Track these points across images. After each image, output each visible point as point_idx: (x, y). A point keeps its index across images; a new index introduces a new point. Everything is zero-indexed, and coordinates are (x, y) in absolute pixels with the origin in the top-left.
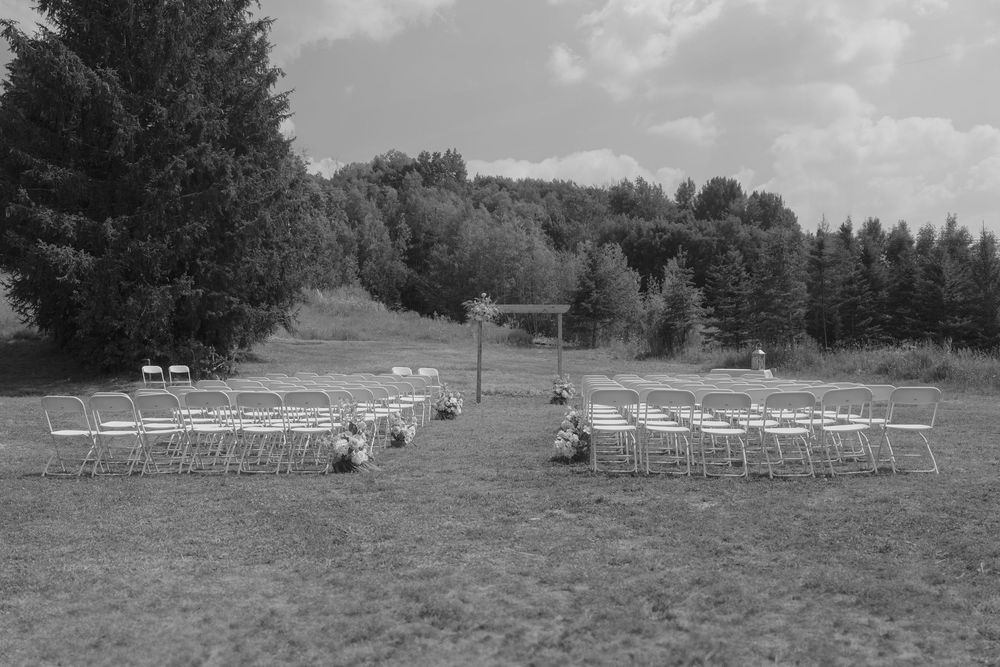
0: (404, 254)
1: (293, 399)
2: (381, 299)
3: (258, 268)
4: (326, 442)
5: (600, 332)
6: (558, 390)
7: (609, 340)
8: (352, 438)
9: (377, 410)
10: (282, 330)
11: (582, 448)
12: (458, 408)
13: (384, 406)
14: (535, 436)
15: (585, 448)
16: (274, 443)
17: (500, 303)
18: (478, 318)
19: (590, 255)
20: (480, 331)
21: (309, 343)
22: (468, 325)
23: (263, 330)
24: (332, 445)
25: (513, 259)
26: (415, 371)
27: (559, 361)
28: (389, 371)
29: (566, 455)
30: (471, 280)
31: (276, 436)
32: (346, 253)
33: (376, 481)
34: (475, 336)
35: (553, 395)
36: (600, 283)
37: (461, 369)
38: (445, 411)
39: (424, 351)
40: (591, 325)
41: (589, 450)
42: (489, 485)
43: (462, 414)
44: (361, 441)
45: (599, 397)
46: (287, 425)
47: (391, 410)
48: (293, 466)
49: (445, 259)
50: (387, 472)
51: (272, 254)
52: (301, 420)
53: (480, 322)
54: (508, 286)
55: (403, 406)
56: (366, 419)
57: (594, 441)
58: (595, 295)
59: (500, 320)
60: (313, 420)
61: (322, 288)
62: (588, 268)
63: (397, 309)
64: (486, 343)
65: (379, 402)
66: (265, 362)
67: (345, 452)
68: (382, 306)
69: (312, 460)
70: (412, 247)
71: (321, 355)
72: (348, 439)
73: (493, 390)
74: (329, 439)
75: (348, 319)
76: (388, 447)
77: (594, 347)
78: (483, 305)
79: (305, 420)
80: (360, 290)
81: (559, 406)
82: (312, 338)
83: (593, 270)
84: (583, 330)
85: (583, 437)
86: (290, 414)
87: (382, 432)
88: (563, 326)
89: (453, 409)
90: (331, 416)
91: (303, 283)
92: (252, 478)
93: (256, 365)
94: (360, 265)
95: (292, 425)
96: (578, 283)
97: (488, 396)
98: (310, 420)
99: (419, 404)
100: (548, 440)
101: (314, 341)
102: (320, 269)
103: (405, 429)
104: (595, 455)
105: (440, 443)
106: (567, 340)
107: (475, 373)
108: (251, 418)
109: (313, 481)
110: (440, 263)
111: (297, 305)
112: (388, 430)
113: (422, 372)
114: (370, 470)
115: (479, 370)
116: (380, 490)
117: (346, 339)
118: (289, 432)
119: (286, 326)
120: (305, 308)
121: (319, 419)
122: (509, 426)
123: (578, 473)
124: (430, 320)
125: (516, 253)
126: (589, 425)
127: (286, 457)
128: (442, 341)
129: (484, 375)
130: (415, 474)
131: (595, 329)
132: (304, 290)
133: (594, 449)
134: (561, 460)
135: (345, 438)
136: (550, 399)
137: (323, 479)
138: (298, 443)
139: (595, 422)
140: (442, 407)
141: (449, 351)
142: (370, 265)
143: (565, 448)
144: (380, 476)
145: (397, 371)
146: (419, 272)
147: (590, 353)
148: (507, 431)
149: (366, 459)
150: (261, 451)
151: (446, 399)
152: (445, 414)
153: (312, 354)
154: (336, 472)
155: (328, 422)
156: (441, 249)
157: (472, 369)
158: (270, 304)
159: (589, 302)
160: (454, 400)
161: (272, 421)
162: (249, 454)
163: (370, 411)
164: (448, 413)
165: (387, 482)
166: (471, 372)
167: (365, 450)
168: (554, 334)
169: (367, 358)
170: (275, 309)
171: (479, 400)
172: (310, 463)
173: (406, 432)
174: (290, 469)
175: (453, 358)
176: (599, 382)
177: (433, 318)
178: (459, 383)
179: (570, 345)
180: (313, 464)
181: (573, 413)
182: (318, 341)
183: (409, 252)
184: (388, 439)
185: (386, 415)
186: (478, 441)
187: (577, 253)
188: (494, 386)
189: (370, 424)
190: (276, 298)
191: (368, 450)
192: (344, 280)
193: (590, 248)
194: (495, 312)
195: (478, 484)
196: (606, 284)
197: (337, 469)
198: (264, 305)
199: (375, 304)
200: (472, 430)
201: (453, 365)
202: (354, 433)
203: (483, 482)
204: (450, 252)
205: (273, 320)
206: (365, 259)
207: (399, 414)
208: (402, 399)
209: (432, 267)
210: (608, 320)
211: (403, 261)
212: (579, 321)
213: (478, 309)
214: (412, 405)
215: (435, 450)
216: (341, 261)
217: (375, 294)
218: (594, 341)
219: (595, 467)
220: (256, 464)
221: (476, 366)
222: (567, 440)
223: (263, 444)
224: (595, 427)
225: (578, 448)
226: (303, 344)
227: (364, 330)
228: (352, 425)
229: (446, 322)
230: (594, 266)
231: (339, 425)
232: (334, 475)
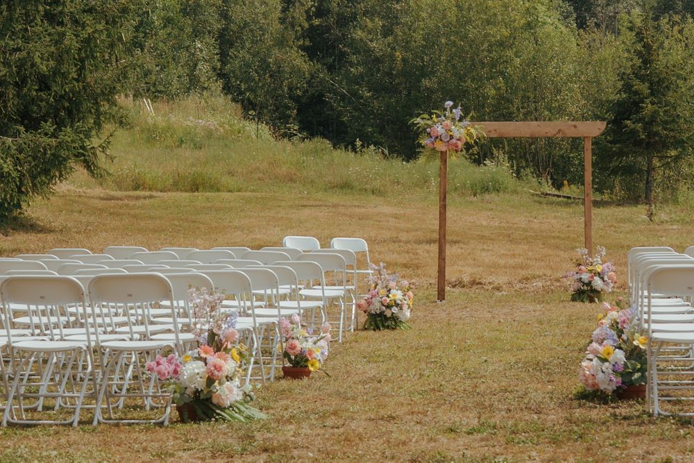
0: (303, 36)
1: (104, 288)
2: (259, 118)
3: (38, 60)
4: (166, 367)
5: (658, 176)
6: (585, 277)
7: (674, 190)
8: (213, 359)
9: (257, 311)
10: (80, 172)
11: (631, 374)
12: (405, 308)
13: (271, 306)
14: (543, 357)
15: (637, 375)
16: (68, 372)
17: (480, 119)
18: (441, 147)
19: (640, 36)
20: (443, 174)
21: (129, 197)
22: (422, 160)
23: (46, 172)
24: (176, 372)
25: (501, 44)
26: (326, 243)
27: (588, 224)
28: (279, 243)
29: (602, 387)
30: (426, 82)
31: (72, 359)
32: (196, 34)
33: (258, 436)
34: (434, 183)
35: (577, 285)
36: (659, 86)
37: (407, 242)
38: (381, 314)
39: (342, 210)
40: (642, 161)
41: (643, 377)
42: (462, 440)
43: (412, 320)
44: (229, 365)
45: (662, 281)
46: (93, 337)
47: (283, 312)
48: (104, 411)
49: (377, 46)
50: (278, 421)
51: (63, 34)
52: (118, 329)
53: (443, 154)
54: (493, 92)
55: (304, 304)
56: (238, 326)
57: (652, 361)
58: (648, 108)
59: (479, 152)
60: (141, 328)
61: (154, 99)
62: (636, 58)
63: (290, 136)
64: (455, 195)
65: (260, 298)
66: (50, 231)
67: (200, 384)
68: (265, 130)
69: (139, 402)
70: (316, 22)
71: (151, 218)
72: (205, 360)
73: (466, 279)
74: (170, 362)
75: (200, 154)
76: (278, 379)
77: (648, 201)
78: (448, 122)
79: (126, 329)
80: (221, 100)
81: (587, 304)
82: (136, 188)
83: (645, 62)
84: (629, 170)
85: (635, 354)
86: (99, 320)
87: (266, 352)
88: (594, 165)
89: (395, 310)
90: (175, 323)
91: (118, 86)
92: (29, 432)
93: (32, 237)
94: (224, 57)
95: (102, 337)
96: (620, 85)
97: (457, 290)
98: (135, 328)
99: (333, 301)
100: (570, 364)
101: (138, 193)
102: (150, 62)
103: (308, 345)
104: (656, 388)
105: (372, 370)
106: (599, 190)
107: (434, 248)
108: (27, 326)
109: (142, 437)
110: (368, 51)
111: (108, 127)
112: (277, 348)
113: (338, 244)
114: (248, 417)
115: (442, 242)
116: (266, 450)
117: (197, 190)
118: (98, 351)
119: (88, 165)
120: (121, 134)
121: (152, 328)
122: (498, 339)
123: (625, 418)
124: (352, 155)
125: (506, 32)
126: (643, 332)
127: (93, 397)
128: (373, 193)
129: (450, 251)
130: (329, 423)
131: (651, 169)
132: (120, 99)
133: (654, 377)
134: (593, 395)
135: (200, 358)
136: (571, 291)
137: (161, 433)
138: (113, 372)
139: (654, 326)
140: (376, 307)
141: (387, 210)
142: (241, 55)
143: (600, 375)
144: (265, 427)
145: (291, 242)
146: (331, 68)
147: (640, 212)
148: (493, 349)
149: (240, 398)
150: (44, 385)
151: (383, 292)
152: (380, 320)
153: (135, 216)
154: (183, 421)
155: (169, 331)
156: (370, 25)
157: (430, 242)
158: (60, 124)
159: (638, 121)
160: (397, 295)
161: (65, 331)
162: (22, 390)
163: (244, 314)
164: (386, 319)
165: (277, 438)
166: (427, 247)
167: (237, 382)
168: (578, 180)
169: (236, 223)
170: (68, 134)
171: (441, 295)
172: (135, 407)
173: (311, 352)
174: (98, 416)
175: (392, 222)
176: (661, 257)
177: (354, 150)
178: (406, 266)
179: (606, 197)
180: (142, 407)
181: (614, 314)
182: (147, 193)
183: (312, 33)
184: (277, 365)
185: (275, 320)
186: (443, 366)
187: (618, 33)
188: (469, 270)
189: (246, 336)
190: (70, 113)
191: (243, 382)
192: (193, 83)
193: (638, 22)
194: (470, 135)
195: (443, 439)
196: (668, 88)
197: (186, 416)
198: (49, 126)
199: (251, 127)
200: (431, 348)
201: (395, 235)
202: (218, 349)
203: (453, 435)
204: (387, 32)
205: (64, 153)
206: (232, 45)
207: (297, 319)
208: (304, 292)
209: (354, 58)
210: (673, 153)
211: (303, 48)
212: (621, 154)
213: (439, 129)
214: (320, 304)
215: (364, 383)
216: (187, 48)
217: (249, 108)
218: (648, 189)
219: (656, 408)
220: (35, 410)
221: (436, 236)
222: (604, 360)
223: (48, 371)
224: (655, 335)
225: (625, 374)
226: (118, 199)
227: (231, 174)
228: (212, 335)
229: (378, 157)
230: (646, 55)
231: (190, 336)
232: (179, 425)
